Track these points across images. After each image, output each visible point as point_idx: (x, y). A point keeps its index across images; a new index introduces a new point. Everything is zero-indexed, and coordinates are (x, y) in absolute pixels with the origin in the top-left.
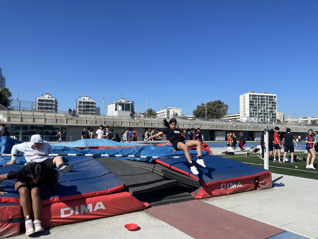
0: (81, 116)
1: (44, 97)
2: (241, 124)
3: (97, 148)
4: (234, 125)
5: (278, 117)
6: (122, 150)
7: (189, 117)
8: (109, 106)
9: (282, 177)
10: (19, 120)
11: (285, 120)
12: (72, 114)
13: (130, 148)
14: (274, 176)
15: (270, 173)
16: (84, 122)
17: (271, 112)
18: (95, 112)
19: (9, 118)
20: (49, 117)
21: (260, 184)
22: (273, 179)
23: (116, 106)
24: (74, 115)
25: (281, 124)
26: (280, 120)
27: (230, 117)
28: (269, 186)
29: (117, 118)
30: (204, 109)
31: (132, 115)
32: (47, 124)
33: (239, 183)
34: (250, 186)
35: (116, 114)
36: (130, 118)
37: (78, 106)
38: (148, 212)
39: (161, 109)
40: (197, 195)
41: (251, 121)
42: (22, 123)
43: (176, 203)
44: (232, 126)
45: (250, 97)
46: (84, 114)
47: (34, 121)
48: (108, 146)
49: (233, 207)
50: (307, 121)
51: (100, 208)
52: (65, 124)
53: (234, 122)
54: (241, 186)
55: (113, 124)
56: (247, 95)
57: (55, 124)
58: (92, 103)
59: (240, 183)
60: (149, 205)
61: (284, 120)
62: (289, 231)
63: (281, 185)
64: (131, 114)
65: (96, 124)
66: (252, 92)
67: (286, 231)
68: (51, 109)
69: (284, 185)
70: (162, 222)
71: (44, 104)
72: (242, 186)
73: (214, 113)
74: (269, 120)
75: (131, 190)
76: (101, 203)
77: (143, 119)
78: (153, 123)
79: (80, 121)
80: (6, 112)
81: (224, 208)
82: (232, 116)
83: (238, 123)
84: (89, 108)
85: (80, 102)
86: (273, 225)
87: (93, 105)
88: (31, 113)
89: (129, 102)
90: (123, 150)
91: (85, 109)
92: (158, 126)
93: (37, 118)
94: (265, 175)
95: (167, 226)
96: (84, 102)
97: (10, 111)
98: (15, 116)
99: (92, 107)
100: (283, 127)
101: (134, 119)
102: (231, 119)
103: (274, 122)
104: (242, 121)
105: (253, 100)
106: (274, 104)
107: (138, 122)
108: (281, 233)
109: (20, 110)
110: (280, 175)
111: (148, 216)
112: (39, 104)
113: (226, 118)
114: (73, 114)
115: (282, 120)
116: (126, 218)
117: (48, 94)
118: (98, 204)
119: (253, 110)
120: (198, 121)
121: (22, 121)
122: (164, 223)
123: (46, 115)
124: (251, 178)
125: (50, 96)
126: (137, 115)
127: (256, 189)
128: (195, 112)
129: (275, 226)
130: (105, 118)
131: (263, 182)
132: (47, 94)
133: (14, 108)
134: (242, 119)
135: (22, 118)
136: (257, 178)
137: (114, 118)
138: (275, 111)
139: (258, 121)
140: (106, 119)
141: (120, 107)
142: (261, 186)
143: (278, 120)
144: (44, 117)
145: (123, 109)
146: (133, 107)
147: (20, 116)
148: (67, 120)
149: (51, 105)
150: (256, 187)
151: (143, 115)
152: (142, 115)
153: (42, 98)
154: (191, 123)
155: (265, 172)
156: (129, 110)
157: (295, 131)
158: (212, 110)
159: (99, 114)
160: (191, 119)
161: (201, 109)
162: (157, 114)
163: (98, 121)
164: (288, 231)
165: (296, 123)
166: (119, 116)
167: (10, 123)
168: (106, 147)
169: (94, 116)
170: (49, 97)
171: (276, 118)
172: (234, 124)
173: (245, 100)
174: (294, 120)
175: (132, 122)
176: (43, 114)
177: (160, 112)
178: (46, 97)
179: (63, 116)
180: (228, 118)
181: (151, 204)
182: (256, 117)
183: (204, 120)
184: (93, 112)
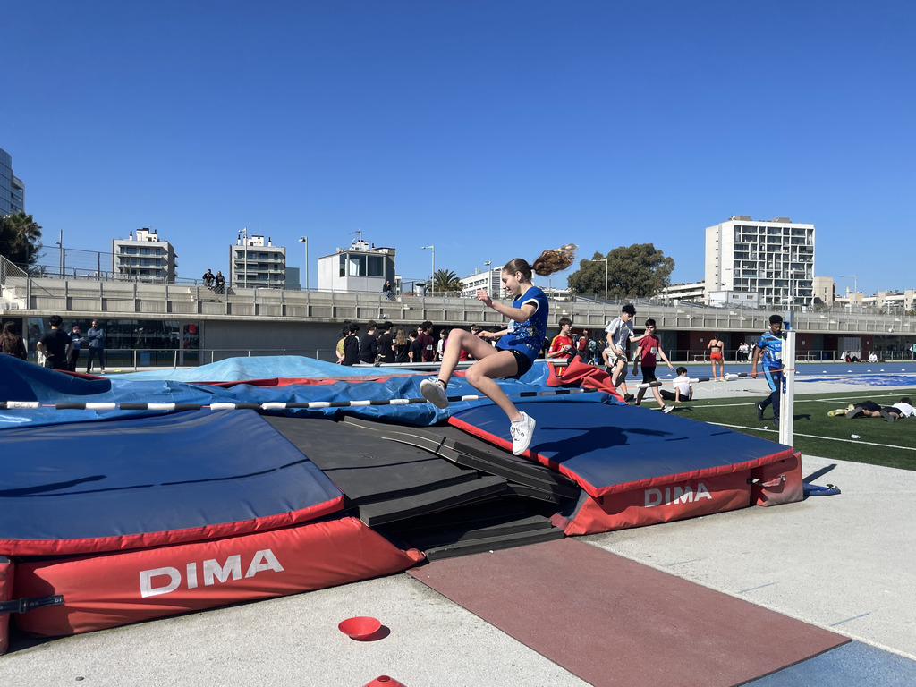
0: (239, 292)
1: (135, 239)
2: (708, 311)
3: (274, 382)
4: (688, 317)
5: (816, 291)
6: (347, 389)
7: (556, 295)
8: (321, 262)
9: (832, 467)
10: (62, 304)
11: (837, 300)
12: (214, 285)
13: (371, 384)
14: (810, 464)
15: (796, 454)
16: (250, 310)
17: (797, 276)
18: (283, 282)
19: (33, 298)
20: (147, 295)
21: (767, 488)
22: (806, 473)
23: (342, 262)
24: (220, 289)
25: (825, 312)
26: (823, 299)
27: (676, 292)
28: (793, 493)
29: (347, 298)
30: (600, 270)
31: (390, 289)
32: (142, 315)
33: (701, 485)
34: (734, 496)
35: (341, 285)
36: (384, 298)
37: (234, 265)
38: (416, 580)
39: (474, 272)
40: (570, 525)
41: (739, 303)
42: (69, 313)
43: (507, 550)
44: (681, 319)
45: (738, 234)
46: (250, 286)
47: (104, 308)
48: (308, 377)
49: (682, 560)
50: (903, 301)
51: (264, 567)
52: (196, 316)
53: (689, 308)
54: (708, 495)
55: (335, 315)
56: (728, 228)
57: (167, 316)
58: (276, 255)
59: (704, 488)
60: (422, 557)
61: (834, 300)
62: (861, 639)
63: (831, 491)
64: (385, 286)
65: (284, 314)
66: (742, 218)
67: (851, 641)
68: (157, 272)
69: (839, 492)
70: (460, 609)
71: (135, 258)
72: (709, 497)
73: (632, 281)
74: (790, 299)
75: (367, 513)
76: (269, 553)
77: (421, 299)
78: (450, 312)
79: (238, 305)
80: (22, 281)
81: (654, 566)
82: (683, 291)
83: (698, 310)
84: (264, 268)
85: (240, 253)
86: (809, 620)
87: (279, 261)
88: (96, 285)
89: (380, 251)
90: (352, 389)
91: (254, 272)
92: (465, 320)
93: (113, 299)
94: (783, 461)
95: (472, 622)
96: (250, 254)
97: (34, 280)
98: (51, 292)
99: (276, 266)
100: (831, 318)
101: (394, 300)
102: (679, 298)
103: (807, 305)
104: (711, 304)
105: (746, 242)
106: (806, 252)
107: (406, 308)
108: (835, 647)
109: (64, 274)
110: (825, 462)
111: (416, 592)
112: (122, 259)
113: (665, 297)
114: (217, 286)
115: (828, 301)
116: (348, 598)
117: (147, 229)
118: (259, 555)
119: (744, 272)
120: (582, 304)
121: (69, 307)
122: (465, 612)
123: (138, 290)
124: (739, 473)
125: (153, 236)
126: (405, 290)
127: (752, 503)
128: (575, 280)
129: (816, 623)
130: (312, 296)
131: (776, 482)
132: (144, 229)
133: (47, 270)
134: (713, 296)
135: (69, 299)
136: (757, 472)
137: (338, 298)
138: (808, 274)
139: (759, 302)
140: (314, 300)
141: (355, 265)
142: (770, 495)
143: (817, 300)
144: (133, 294)
145: (362, 272)
146: (391, 265)
147: (63, 294)
148: (200, 304)
149: (157, 261)
150: (754, 498)
151: (422, 289)
152: (418, 290)
153: (130, 242)
154: (561, 309)
155: (782, 452)
156: (379, 274)
157: (866, 332)
158: (624, 271)
159: (297, 287)
160: (563, 298)
161: (591, 271)
162: (462, 286)
163: (291, 307)
164: (858, 642)
165: (870, 307)
166: (350, 292)
167: (36, 313)
168: (301, 379)
169: (278, 293)
170: (150, 239)
171: (813, 293)
172: (687, 312)
173: (720, 241)
174: (865, 300)
175: (389, 310)
176: (129, 287)
177: (473, 279)
178: (142, 239)
179: (189, 292)
180: (671, 296)
181: (427, 552)
182: (753, 290)
183: (601, 301)
184: (279, 282)
